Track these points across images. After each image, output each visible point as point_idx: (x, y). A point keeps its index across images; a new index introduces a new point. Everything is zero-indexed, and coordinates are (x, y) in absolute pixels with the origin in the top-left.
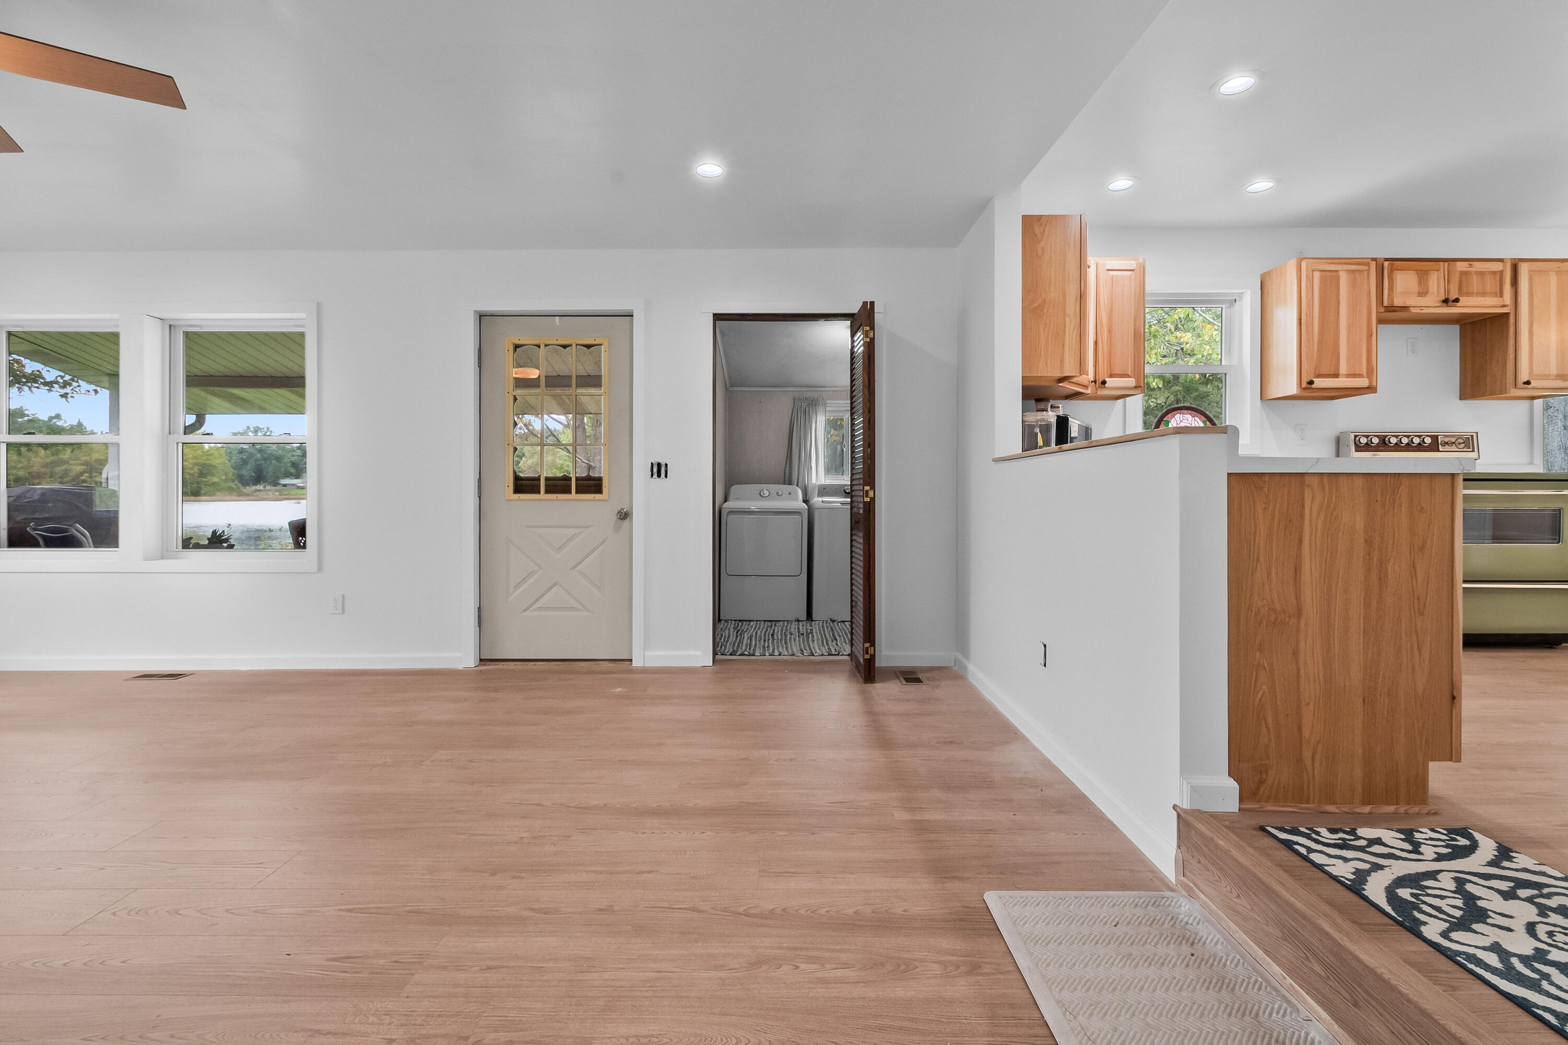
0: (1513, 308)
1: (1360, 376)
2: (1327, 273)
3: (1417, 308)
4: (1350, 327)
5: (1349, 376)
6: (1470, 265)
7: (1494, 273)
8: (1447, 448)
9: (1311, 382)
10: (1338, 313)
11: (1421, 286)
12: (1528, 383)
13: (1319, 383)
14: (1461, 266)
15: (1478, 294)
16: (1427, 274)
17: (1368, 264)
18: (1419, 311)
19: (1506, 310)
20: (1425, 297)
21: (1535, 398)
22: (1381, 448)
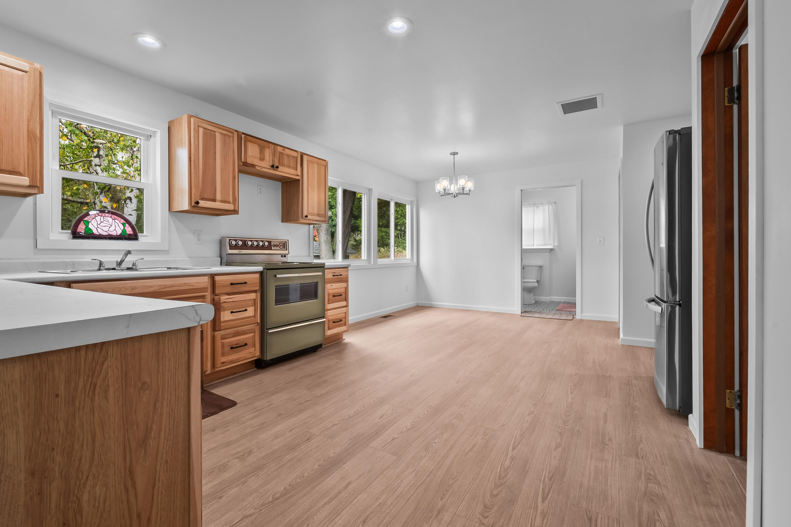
0: (301, 177)
1: (229, 202)
2: (208, 131)
3: (259, 167)
4: (222, 170)
5: (222, 201)
6: (284, 149)
7: (293, 157)
8: (275, 248)
9: (197, 203)
10: (215, 159)
11: (261, 154)
12: (306, 216)
13: (203, 204)
14: (280, 149)
15: (287, 166)
16: (264, 148)
17: (233, 133)
18: (260, 169)
19: (298, 178)
20: (263, 161)
21: (310, 224)
22: (243, 248)
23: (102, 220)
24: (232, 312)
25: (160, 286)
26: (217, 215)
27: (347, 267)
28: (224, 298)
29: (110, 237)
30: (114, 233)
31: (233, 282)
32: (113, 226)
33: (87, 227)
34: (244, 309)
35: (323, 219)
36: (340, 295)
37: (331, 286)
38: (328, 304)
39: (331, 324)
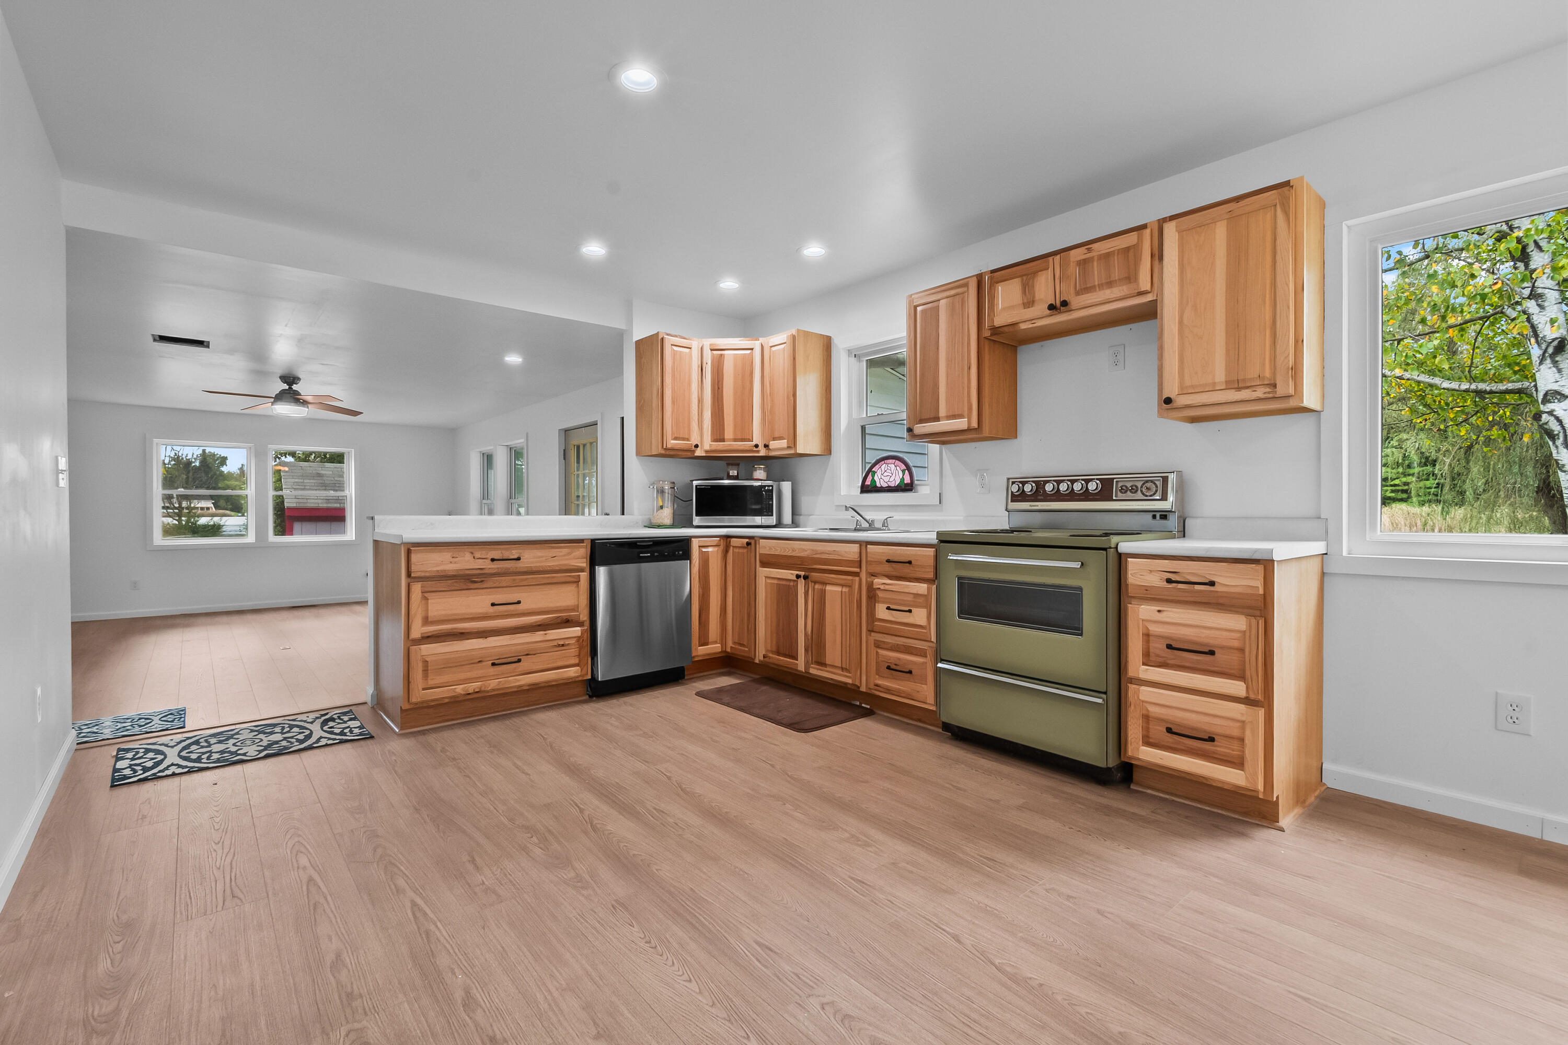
1: (960, 416)
2: (930, 305)
3: (1027, 323)
5: (951, 418)
6: (1088, 249)
7: (1127, 249)
8: (1127, 495)
9: (911, 430)
10: (938, 349)
11: (1025, 295)
12: (1167, 401)
13: (920, 429)
14: (1078, 254)
15: (1101, 286)
16: (1034, 278)
17: (967, 285)
18: (1031, 326)
19: (1149, 298)
20: (1032, 307)
22: (1040, 498)
23: (886, 470)
24: (888, 608)
25: (813, 550)
28: (878, 582)
29: (890, 489)
30: (892, 484)
31: (891, 558)
32: (894, 475)
33: (873, 478)
34: (907, 609)
35: (1260, 393)
36: (1206, 649)
37: (1159, 611)
38: (1144, 664)
39: (1158, 731)
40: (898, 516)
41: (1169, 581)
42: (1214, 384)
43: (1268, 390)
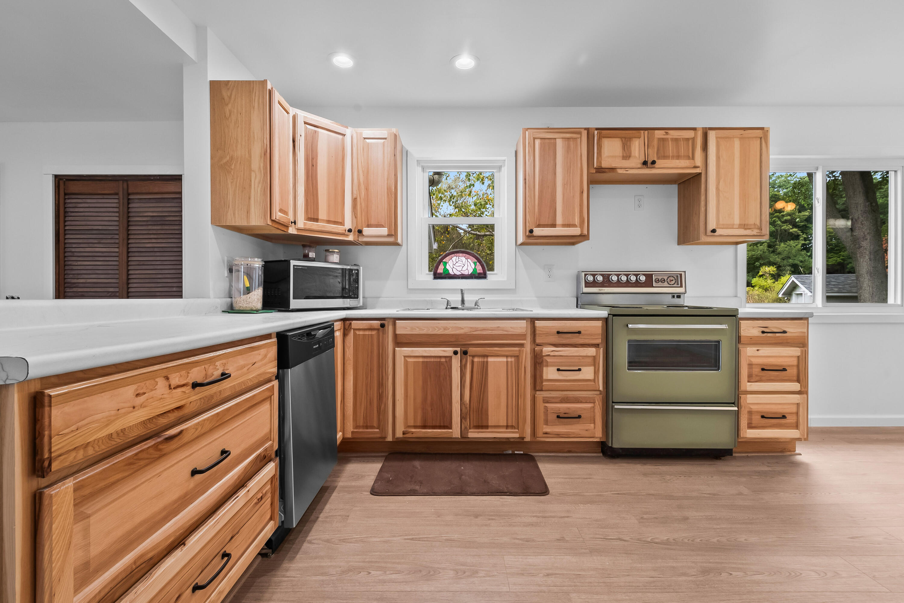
0: (704, 169)
1: (574, 226)
2: (547, 141)
3: (623, 170)
4: (564, 185)
5: (564, 226)
6: (667, 133)
7: (688, 140)
8: (660, 284)
9: (531, 231)
10: (555, 174)
11: (625, 151)
12: (714, 231)
13: (539, 231)
14: (659, 134)
15: (673, 157)
16: (630, 141)
17: (580, 133)
18: (625, 172)
19: (698, 171)
20: (628, 160)
21: (737, 243)
22: (605, 285)
23: (457, 261)
24: (558, 370)
25: (471, 328)
26: (573, 244)
27: (807, 319)
28: (547, 350)
29: (463, 277)
30: (466, 273)
31: (561, 330)
32: (466, 265)
33: (445, 267)
34: (577, 368)
35: (755, 232)
36: (781, 368)
37: (758, 350)
38: (748, 382)
39: (757, 419)
40: (489, 297)
41: (763, 332)
42: (734, 224)
43: (758, 231)
